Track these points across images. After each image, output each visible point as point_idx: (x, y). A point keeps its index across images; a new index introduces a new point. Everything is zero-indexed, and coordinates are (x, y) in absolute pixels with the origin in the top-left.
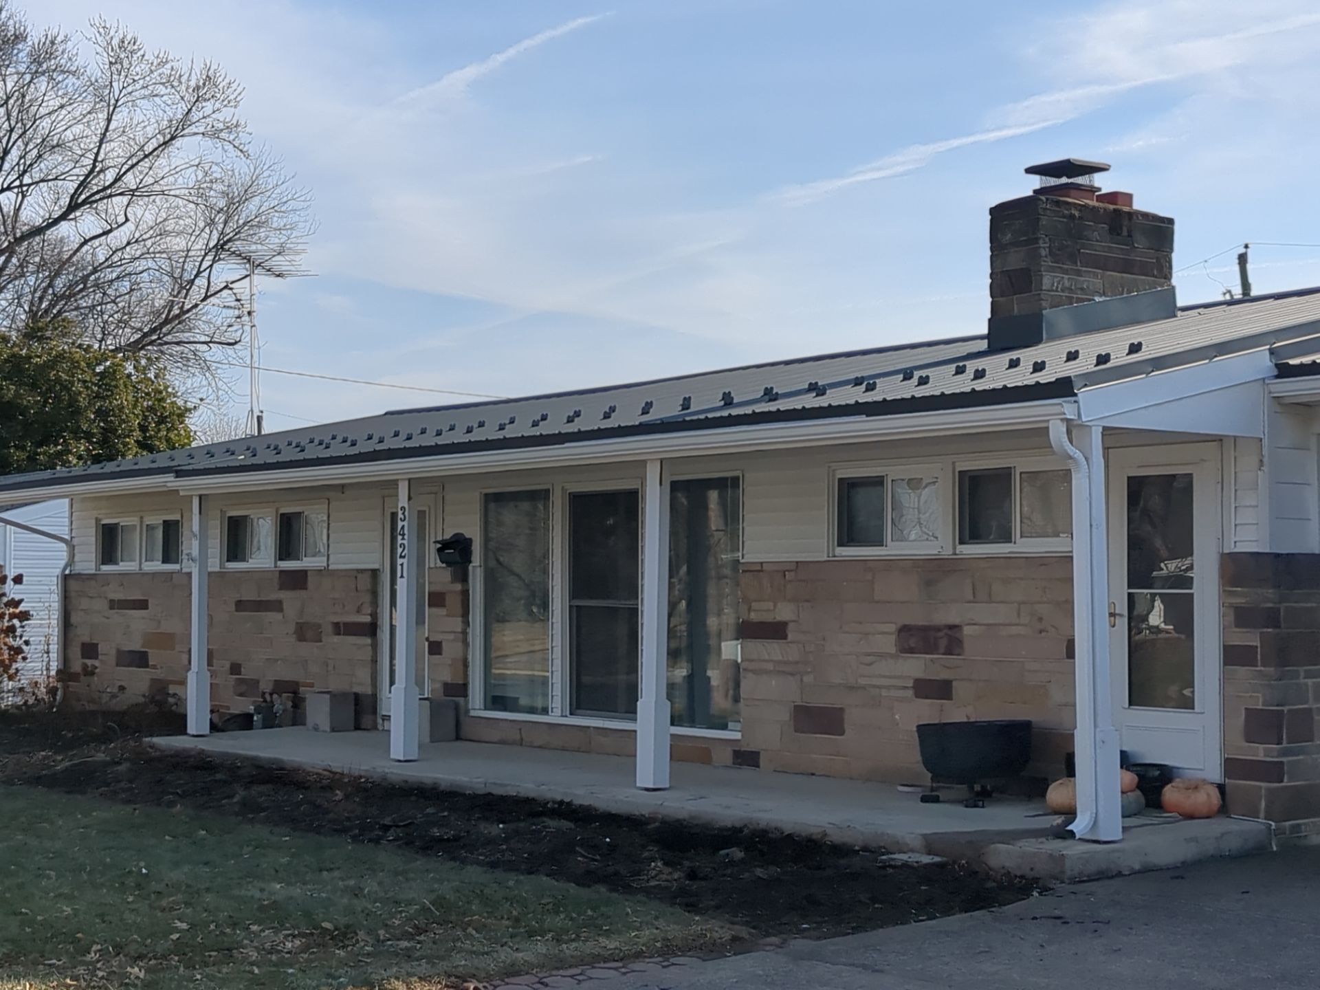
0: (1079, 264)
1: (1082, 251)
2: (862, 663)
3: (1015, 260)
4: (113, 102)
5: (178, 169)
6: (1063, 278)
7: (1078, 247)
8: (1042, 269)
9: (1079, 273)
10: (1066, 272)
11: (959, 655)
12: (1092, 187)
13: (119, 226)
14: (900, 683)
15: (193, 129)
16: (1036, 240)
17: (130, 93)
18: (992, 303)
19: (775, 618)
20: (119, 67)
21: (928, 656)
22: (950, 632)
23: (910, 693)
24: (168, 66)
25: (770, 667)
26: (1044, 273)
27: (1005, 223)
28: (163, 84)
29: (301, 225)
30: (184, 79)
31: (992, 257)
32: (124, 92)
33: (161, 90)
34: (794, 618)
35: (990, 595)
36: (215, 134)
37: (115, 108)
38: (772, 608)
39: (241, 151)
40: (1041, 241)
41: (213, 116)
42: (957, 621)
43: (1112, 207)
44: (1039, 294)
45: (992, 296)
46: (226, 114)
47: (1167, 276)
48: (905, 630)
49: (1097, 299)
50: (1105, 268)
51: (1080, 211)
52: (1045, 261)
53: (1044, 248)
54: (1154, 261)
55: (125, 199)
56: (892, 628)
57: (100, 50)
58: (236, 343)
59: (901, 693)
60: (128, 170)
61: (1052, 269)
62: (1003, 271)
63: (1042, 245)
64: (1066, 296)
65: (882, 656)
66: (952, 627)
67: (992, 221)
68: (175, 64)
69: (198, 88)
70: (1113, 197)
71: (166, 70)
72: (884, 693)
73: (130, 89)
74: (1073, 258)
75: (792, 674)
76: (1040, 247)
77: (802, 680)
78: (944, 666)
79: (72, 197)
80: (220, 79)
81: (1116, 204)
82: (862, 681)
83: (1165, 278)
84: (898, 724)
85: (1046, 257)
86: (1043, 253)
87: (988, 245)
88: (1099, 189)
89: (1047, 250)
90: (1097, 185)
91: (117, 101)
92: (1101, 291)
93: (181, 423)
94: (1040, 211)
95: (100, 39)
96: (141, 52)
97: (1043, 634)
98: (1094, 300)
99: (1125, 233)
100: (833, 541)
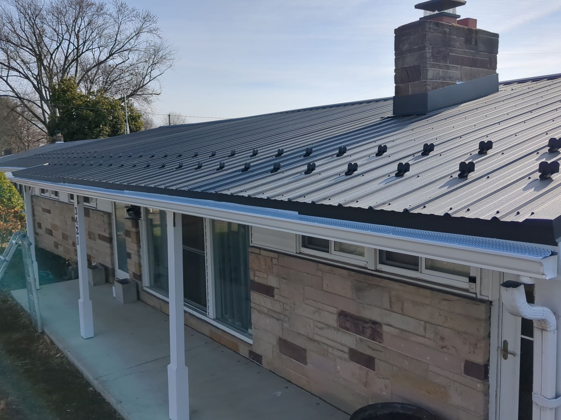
0: (448, 62)
1: (450, 54)
2: (317, 327)
3: (410, 61)
4: (119, 23)
5: (140, 43)
6: (439, 71)
7: (448, 52)
8: (428, 67)
9: (448, 68)
10: (440, 67)
11: (380, 342)
12: (456, 15)
13: (126, 60)
14: (341, 348)
15: (144, 30)
16: (424, 48)
17: (124, 20)
18: (396, 87)
19: (268, 283)
20: (121, 12)
21: (358, 336)
22: (373, 326)
23: (346, 356)
24: (136, 11)
25: (266, 310)
26: (428, 68)
27: (404, 38)
28: (134, 17)
29: (176, 58)
30: (141, 15)
31: (395, 59)
32: (123, 20)
33: (134, 19)
34: (277, 286)
35: (402, 310)
36: (151, 31)
37: (120, 24)
38: (266, 277)
39: (159, 37)
40: (427, 49)
41: (149, 26)
42: (378, 320)
43: (466, 27)
44: (426, 82)
45: (396, 83)
46: (154, 26)
47: (495, 68)
48: (343, 315)
49: (458, 83)
50: (462, 64)
51: (450, 29)
52: (429, 61)
53: (429, 53)
54: (488, 59)
55: (128, 52)
56: (335, 310)
57: (114, 7)
58: (160, 94)
59: (340, 354)
60: (127, 43)
61: (434, 66)
62: (403, 68)
63: (427, 51)
64: (441, 82)
65: (329, 326)
66: (375, 323)
67: (395, 37)
68: (138, 10)
69: (144, 18)
70: (466, 21)
71: (135, 13)
72: (330, 350)
73: (124, 19)
74: (445, 58)
75: (278, 320)
76: (426, 52)
77: (282, 325)
78: (370, 347)
79: (110, 52)
80: (152, 15)
81: (468, 26)
82: (317, 338)
83: (493, 69)
84: (339, 372)
85: (430, 58)
86: (428, 55)
87: (394, 52)
88: (459, 16)
89: (431, 54)
90: (457, 14)
91: (121, 22)
92: (460, 79)
93: (139, 119)
94: (427, 29)
95: (114, 3)
96: (127, 8)
97: (445, 350)
98: (456, 84)
99: (473, 43)
100: (299, 243)
